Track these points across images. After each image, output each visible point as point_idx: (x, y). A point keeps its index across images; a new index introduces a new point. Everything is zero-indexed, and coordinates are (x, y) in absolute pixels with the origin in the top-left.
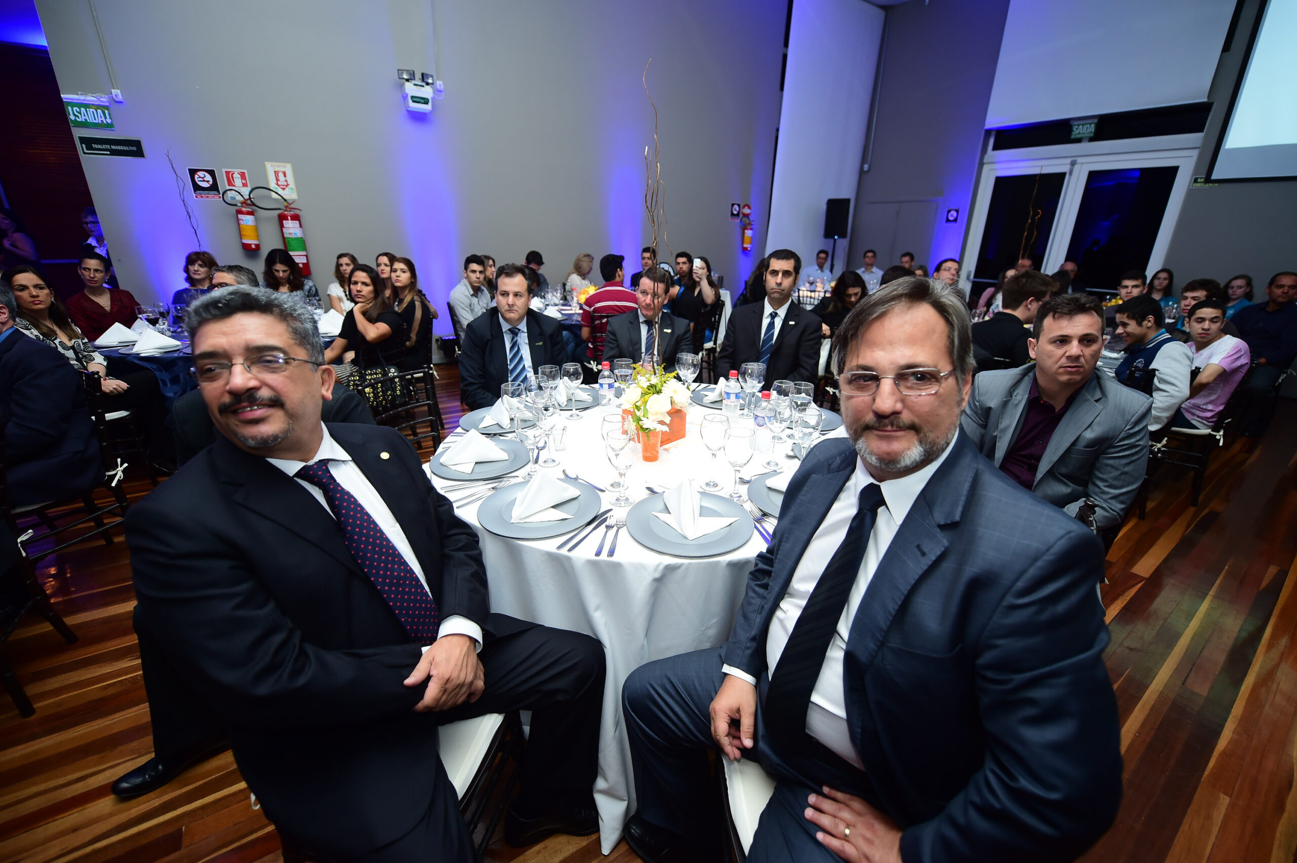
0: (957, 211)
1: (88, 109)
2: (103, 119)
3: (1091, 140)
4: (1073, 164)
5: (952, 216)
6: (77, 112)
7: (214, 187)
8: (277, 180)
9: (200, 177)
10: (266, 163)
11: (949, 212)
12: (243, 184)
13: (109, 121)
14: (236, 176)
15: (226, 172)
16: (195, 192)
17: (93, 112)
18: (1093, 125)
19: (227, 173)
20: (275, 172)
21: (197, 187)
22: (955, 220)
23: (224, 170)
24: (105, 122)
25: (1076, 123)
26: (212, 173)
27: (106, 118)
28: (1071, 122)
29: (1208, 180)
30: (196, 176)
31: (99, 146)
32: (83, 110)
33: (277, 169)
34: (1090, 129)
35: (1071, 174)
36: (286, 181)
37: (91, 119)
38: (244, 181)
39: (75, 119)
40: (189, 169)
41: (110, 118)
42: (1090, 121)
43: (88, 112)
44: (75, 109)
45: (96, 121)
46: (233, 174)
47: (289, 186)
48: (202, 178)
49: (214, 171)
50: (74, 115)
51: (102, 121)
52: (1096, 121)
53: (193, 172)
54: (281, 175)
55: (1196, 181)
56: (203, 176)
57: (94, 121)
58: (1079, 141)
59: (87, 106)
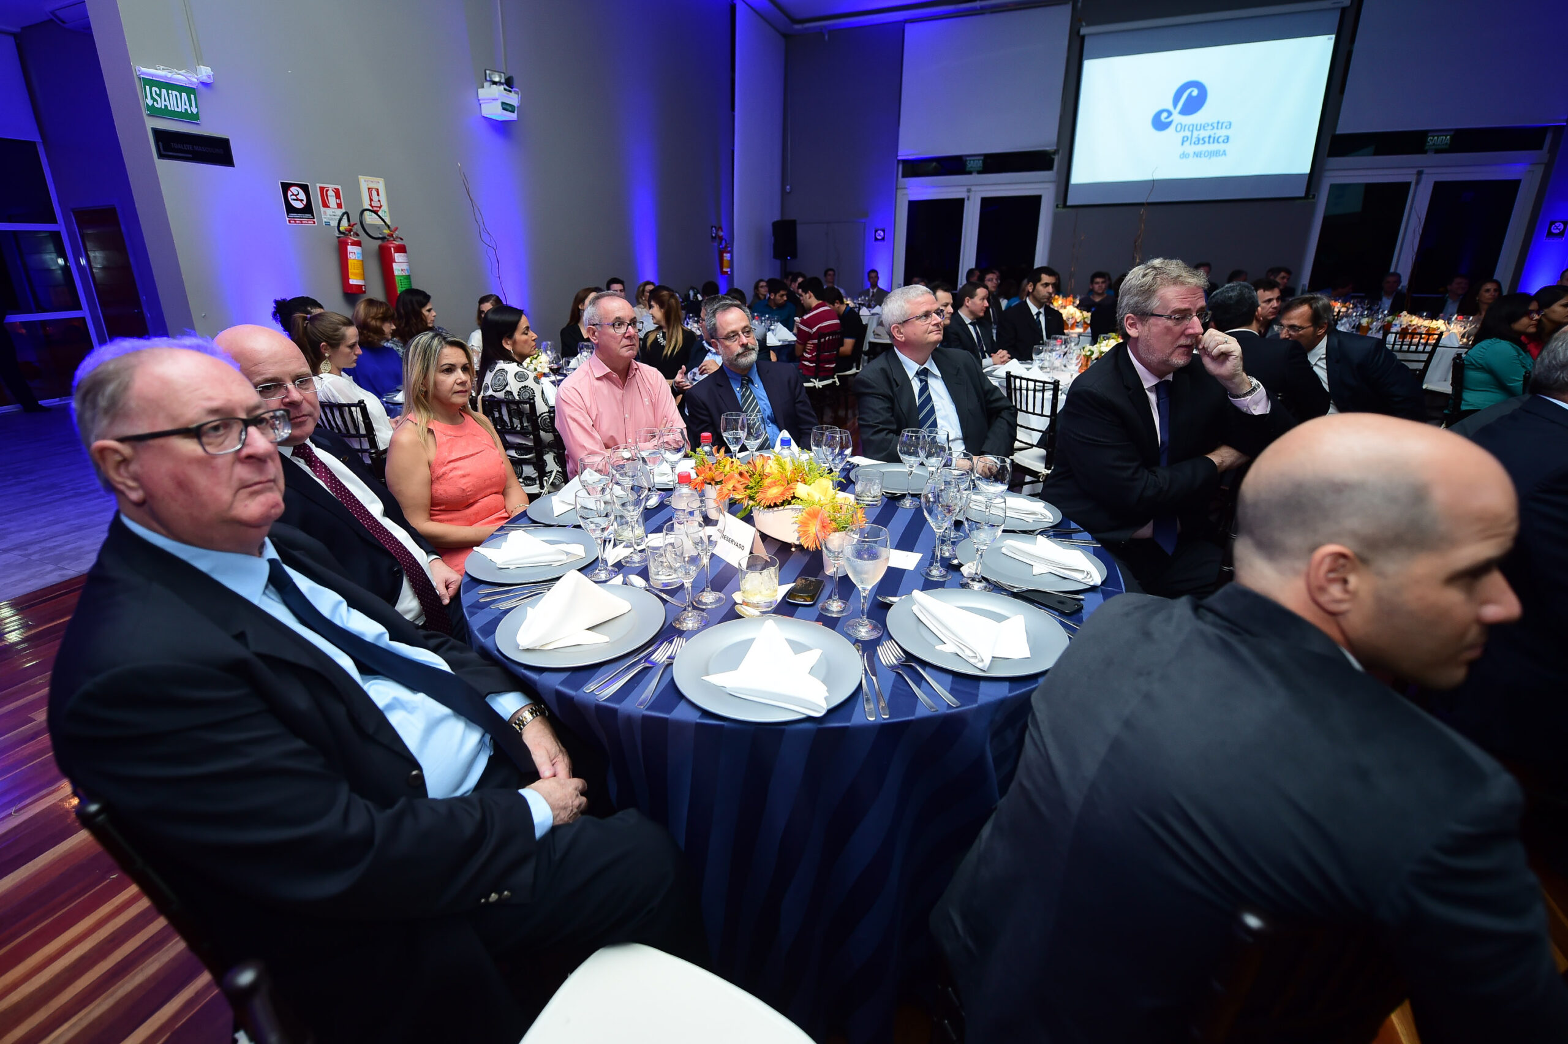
0: (884, 231)
1: (170, 92)
2: (188, 107)
3: (979, 172)
4: (969, 191)
5: (879, 235)
6: (156, 94)
7: (308, 209)
8: (371, 200)
9: (293, 195)
10: (360, 176)
11: (876, 231)
12: (338, 204)
13: (195, 110)
14: (331, 193)
15: (320, 188)
16: (288, 215)
17: (176, 95)
18: (981, 162)
19: (322, 189)
20: (369, 189)
21: (290, 209)
22: (883, 239)
23: (318, 185)
24: (190, 112)
25: (968, 159)
26: (305, 188)
27: (191, 106)
28: (964, 158)
29: (1065, 206)
30: (289, 193)
31: (179, 146)
32: (164, 91)
33: (371, 186)
34: (979, 164)
35: (968, 199)
36: (379, 201)
37: (172, 107)
38: (338, 201)
39: (153, 104)
40: (281, 183)
41: (196, 107)
42: (978, 158)
43: (170, 95)
44: (154, 89)
45: (179, 110)
46: (327, 191)
47: (382, 208)
48: (296, 195)
49: (307, 185)
50: (152, 98)
51: (186, 109)
52: (982, 158)
53: (286, 187)
54: (374, 193)
55: (1057, 206)
56: (296, 193)
57: (176, 109)
58: (970, 173)
59: (169, 86)
